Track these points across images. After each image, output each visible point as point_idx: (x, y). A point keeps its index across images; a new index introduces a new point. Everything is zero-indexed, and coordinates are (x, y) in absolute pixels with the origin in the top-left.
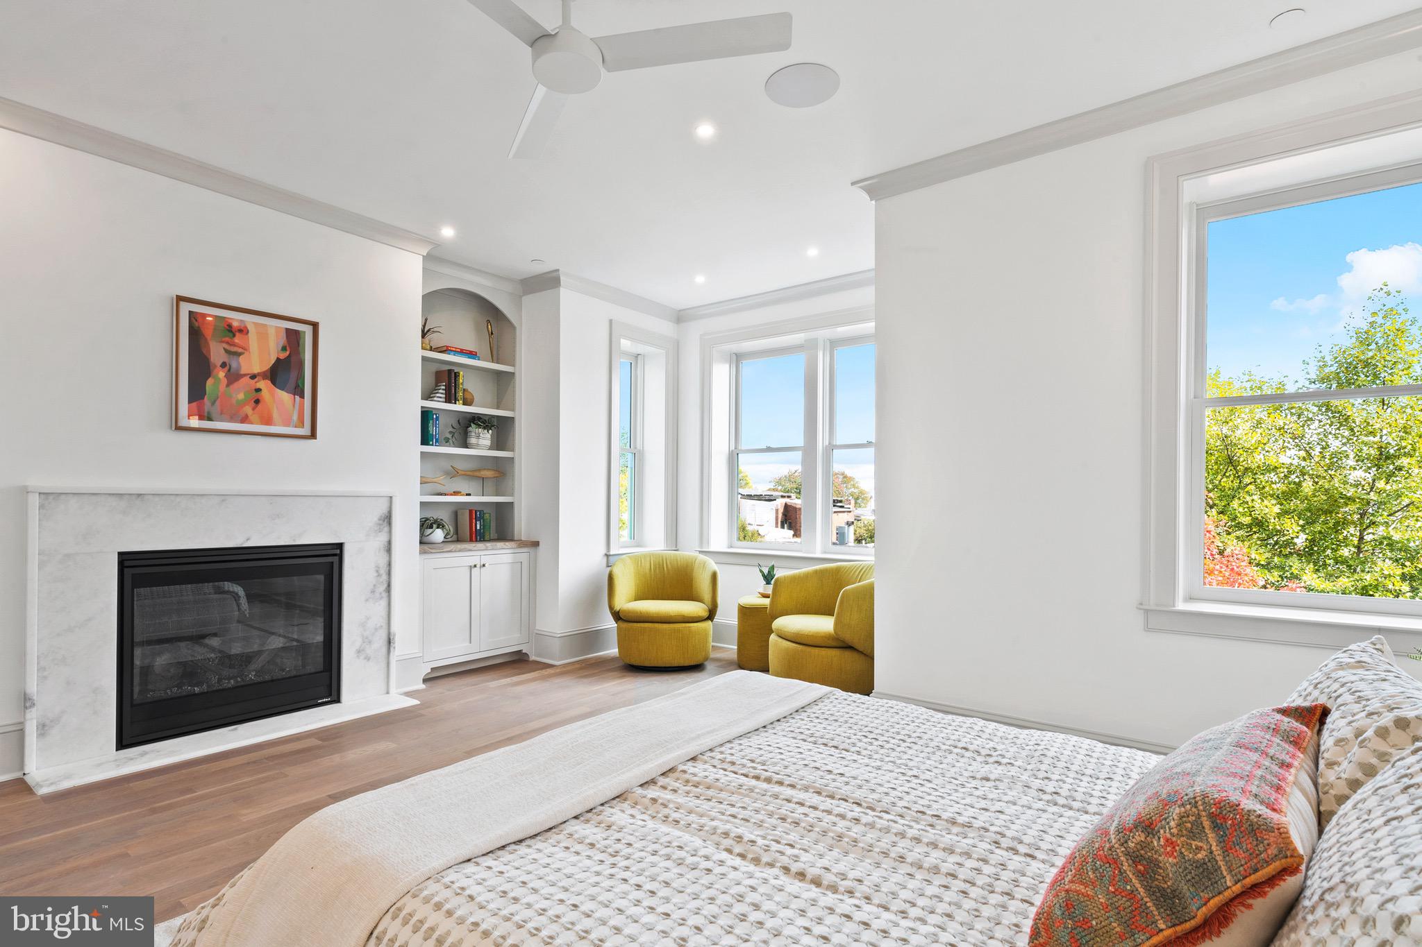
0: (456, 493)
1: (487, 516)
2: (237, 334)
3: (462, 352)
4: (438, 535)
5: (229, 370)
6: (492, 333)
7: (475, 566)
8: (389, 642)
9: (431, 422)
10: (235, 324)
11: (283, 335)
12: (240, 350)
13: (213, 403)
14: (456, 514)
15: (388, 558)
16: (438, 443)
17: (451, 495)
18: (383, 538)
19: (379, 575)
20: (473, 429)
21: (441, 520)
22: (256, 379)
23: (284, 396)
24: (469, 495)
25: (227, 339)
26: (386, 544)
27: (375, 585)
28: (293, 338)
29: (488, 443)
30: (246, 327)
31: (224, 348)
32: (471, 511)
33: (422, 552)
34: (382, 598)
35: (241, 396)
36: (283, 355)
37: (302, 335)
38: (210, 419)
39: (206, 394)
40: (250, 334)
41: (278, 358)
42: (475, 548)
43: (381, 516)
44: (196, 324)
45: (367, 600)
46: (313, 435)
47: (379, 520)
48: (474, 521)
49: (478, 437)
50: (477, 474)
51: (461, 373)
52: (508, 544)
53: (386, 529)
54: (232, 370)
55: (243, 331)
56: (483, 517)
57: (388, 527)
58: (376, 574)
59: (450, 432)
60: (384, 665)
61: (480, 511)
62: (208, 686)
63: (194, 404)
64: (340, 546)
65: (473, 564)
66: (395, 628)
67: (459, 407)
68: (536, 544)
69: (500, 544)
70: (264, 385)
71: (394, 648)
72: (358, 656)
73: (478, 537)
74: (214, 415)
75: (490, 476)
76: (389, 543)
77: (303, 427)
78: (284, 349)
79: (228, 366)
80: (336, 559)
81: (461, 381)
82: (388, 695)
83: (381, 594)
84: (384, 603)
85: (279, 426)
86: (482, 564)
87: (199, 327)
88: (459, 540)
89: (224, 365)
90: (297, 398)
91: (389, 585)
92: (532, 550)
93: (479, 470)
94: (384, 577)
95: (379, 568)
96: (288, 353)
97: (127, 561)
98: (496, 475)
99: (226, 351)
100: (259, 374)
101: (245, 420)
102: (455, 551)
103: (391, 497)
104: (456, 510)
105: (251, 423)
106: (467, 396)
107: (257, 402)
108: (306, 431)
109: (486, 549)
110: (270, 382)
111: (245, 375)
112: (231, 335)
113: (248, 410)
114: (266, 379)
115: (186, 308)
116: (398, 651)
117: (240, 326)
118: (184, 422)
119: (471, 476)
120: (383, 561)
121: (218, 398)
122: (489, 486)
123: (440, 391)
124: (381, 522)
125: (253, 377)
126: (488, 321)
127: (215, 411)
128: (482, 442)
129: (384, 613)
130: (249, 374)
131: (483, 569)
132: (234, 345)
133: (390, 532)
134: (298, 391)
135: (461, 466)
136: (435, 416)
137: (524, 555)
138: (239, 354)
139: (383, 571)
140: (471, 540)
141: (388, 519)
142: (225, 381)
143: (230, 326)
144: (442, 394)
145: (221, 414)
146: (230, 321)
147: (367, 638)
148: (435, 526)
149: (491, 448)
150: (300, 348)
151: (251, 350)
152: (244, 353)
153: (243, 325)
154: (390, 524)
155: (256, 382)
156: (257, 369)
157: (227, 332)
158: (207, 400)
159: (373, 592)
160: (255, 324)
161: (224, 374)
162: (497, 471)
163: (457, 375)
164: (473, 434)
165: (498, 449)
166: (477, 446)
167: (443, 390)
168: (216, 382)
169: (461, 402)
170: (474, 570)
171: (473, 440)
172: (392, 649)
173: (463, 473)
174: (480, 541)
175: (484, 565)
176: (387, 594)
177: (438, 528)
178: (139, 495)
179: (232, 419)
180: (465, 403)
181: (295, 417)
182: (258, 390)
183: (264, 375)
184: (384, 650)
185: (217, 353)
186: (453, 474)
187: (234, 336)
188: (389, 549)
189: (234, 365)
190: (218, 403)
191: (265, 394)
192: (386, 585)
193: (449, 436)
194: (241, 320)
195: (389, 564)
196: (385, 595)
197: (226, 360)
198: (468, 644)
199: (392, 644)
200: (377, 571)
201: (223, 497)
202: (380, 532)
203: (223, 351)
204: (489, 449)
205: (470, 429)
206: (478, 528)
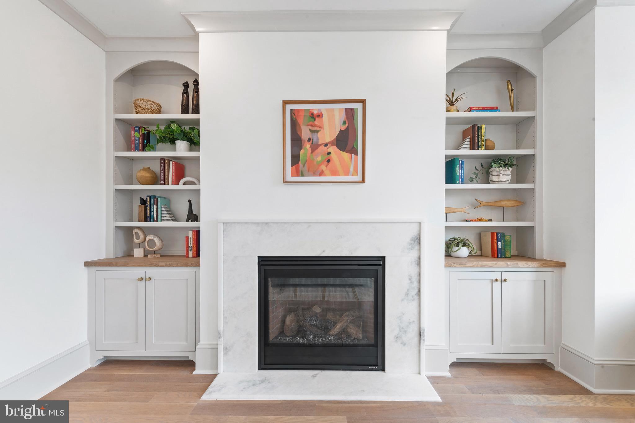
0: (479, 220)
1: (507, 238)
2: (317, 119)
3: (484, 109)
4: (464, 252)
5: (312, 143)
6: (512, 90)
7: (496, 280)
8: (420, 335)
9: (458, 166)
10: (315, 112)
11: (344, 113)
12: (318, 129)
13: (304, 165)
14: (480, 237)
15: (418, 270)
16: (463, 181)
17: (475, 221)
18: (414, 254)
19: (411, 282)
20: (495, 168)
21: (468, 240)
22: (328, 146)
23: (345, 155)
24: (491, 220)
25: (311, 123)
26: (417, 259)
27: (408, 290)
28: (350, 114)
29: (509, 178)
30: (321, 113)
31: (309, 129)
32: (492, 234)
33: (447, 266)
34: (413, 300)
35: (319, 159)
36: (344, 127)
37: (355, 111)
38: (302, 175)
39: (300, 160)
40: (323, 117)
41: (340, 130)
42: (496, 266)
43: (412, 238)
44: (294, 116)
45: (402, 300)
46: (363, 181)
47: (411, 240)
48: (495, 241)
49: (499, 175)
50: (499, 204)
51: (483, 126)
52: (530, 263)
53: (417, 247)
54: (314, 142)
55: (320, 116)
56: (504, 239)
57: (418, 246)
58: (409, 281)
59: (474, 173)
60: (416, 351)
61: (500, 233)
62: (308, 340)
63: (294, 167)
64: (383, 259)
65: (494, 278)
66: (426, 324)
67: (482, 152)
68: (562, 265)
69: (521, 263)
70: (333, 149)
71: (424, 340)
72: (396, 341)
73: (500, 255)
74: (304, 173)
75: (510, 205)
76: (419, 258)
77: (357, 175)
78: (344, 123)
79: (312, 141)
80: (379, 268)
81: (483, 132)
82: (419, 375)
83: (413, 296)
84: (415, 304)
85: (342, 176)
86: (503, 279)
87: (296, 119)
88: (482, 255)
89: (309, 140)
90: (353, 155)
91: (419, 291)
92: (557, 270)
93: (500, 201)
94: (416, 284)
95: (411, 277)
96: (347, 125)
97: (264, 261)
98: (516, 205)
99: (311, 131)
100: (329, 143)
101: (321, 174)
102: (477, 267)
103: (420, 223)
104: (480, 233)
105: (325, 176)
106: (489, 143)
107: (329, 161)
108: (359, 178)
109: (508, 266)
110: (336, 147)
111: (321, 145)
112: (313, 120)
113: (323, 167)
114: (334, 145)
115: (289, 107)
116: (428, 341)
117: (318, 113)
118: (289, 178)
119: (492, 206)
120: (414, 271)
121: (306, 161)
122: (508, 213)
123: (466, 143)
124: (412, 242)
125: (326, 145)
126: (509, 81)
127: (305, 169)
128: (502, 178)
129: (416, 311)
130: (323, 144)
131: (504, 283)
132: (315, 126)
133: (420, 250)
134: (354, 151)
135: (483, 199)
136: (461, 162)
137: (548, 274)
138: (317, 132)
139: (415, 279)
140: (493, 256)
141: (418, 240)
142: (310, 150)
143: (312, 114)
144: (467, 145)
145: (308, 171)
146: (312, 111)
147: (403, 328)
148: (461, 245)
149: (511, 182)
150: (355, 121)
151: (324, 128)
152: (320, 130)
153: (319, 112)
154: (419, 243)
155: (328, 148)
156: (328, 140)
157: (311, 118)
158: (301, 164)
159: (407, 294)
160: (327, 110)
161: (309, 146)
162: (516, 201)
163: (479, 128)
164: (494, 173)
165: (518, 182)
166: (498, 181)
167: (468, 141)
168: (305, 151)
169: (483, 148)
170: (495, 284)
171: (494, 178)
172: (422, 341)
173: (485, 204)
174: (501, 257)
175: (505, 280)
176: (418, 297)
177: (463, 246)
178: (267, 223)
179: (314, 174)
180: (487, 148)
181: (352, 169)
182: (329, 153)
183: (332, 143)
184: (416, 340)
185: (305, 133)
186: (478, 205)
187: (315, 120)
188: (419, 263)
189: (315, 140)
190: (306, 165)
191: (334, 156)
192: (417, 291)
193: (474, 176)
194: (319, 109)
195: (419, 275)
196: (416, 298)
197: (310, 137)
198: (490, 345)
199: (422, 337)
200: (410, 279)
201: (309, 224)
202: (412, 249)
203: (309, 131)
204: (510, 183)
205: (492, 169)
206: (499, 247)
